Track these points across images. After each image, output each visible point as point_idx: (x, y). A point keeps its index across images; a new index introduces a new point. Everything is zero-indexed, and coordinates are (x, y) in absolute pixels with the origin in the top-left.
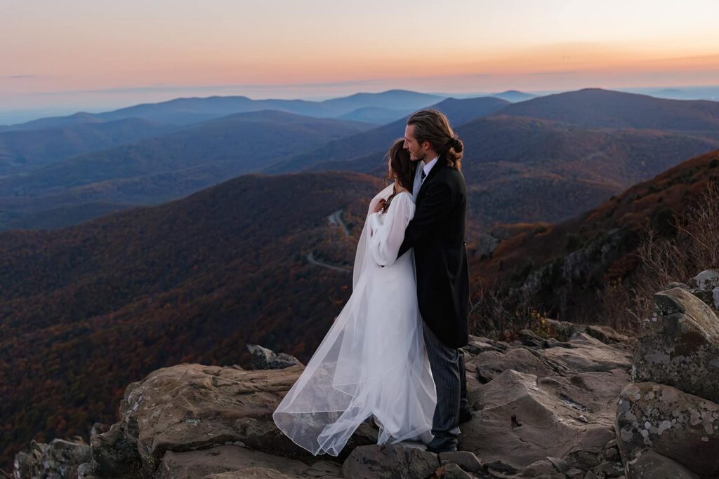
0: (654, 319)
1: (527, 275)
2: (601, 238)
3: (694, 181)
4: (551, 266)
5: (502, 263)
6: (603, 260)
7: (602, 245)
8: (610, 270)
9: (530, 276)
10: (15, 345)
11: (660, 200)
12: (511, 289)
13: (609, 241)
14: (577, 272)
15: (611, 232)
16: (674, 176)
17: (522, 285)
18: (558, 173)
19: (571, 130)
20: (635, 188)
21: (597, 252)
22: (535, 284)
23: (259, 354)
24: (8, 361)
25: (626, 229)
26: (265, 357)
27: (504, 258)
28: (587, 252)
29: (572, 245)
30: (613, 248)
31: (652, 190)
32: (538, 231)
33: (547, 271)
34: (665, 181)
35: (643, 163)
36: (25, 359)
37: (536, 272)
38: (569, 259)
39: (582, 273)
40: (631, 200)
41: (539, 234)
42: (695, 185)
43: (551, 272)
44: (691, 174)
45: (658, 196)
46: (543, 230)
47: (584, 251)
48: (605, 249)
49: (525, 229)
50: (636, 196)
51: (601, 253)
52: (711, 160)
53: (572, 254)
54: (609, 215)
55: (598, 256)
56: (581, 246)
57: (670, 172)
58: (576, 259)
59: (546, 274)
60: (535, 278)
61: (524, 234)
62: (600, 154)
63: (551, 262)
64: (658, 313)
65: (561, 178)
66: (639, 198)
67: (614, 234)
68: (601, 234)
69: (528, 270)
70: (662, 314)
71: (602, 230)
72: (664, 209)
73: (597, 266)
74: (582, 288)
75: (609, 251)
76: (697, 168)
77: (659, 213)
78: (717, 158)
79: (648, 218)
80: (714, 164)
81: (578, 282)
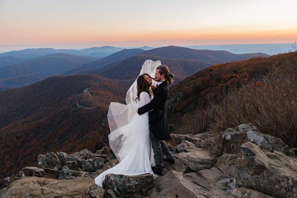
0: (243, 158)
2: (177, 96)
3: (205, 76)
6: (178, 103)
7: (177, 98)
8: (180, 106)
11: (195, 82)
13: (179, 96)
14: (169, 107)
15: (180, 93)
16: (199, 74)
19: (165, 60)
20: (186, 79)
21: (175, 100)
23: (62, 155)
25: (185, 92)
26: (64, 156)
28: (172, 100)
30: (181, 98)
31: (192, 79)
34: (196, 76)
35: (188, 70)
39: (171, 107)
40: (186, 83)
42: (205, 77)
44: (204, 74)
45: (194, 81)
47: (171, 100)
48: (178, 99)
50: (187, 81)
51: (177, 100)
52: (210, 69)
54: (179, 88)
55: (176, 101)
56: (170, 98)
57: (197, 73)
58: (169, 103)
62: (175, 67)
64: (244, 155)
66: (188, 82)
67: (180, 94)
68: (177, 94)
70: (246, 156)
71: (177, 93)
72: (196, 85)
73: (176, 105)
74: (171, 112)
75: (179, 100)
76: (206, 72)
77: (194, 87)
78: (212, 69)
79: (191, 89)
80: (211, 71)
81: (170, 110)
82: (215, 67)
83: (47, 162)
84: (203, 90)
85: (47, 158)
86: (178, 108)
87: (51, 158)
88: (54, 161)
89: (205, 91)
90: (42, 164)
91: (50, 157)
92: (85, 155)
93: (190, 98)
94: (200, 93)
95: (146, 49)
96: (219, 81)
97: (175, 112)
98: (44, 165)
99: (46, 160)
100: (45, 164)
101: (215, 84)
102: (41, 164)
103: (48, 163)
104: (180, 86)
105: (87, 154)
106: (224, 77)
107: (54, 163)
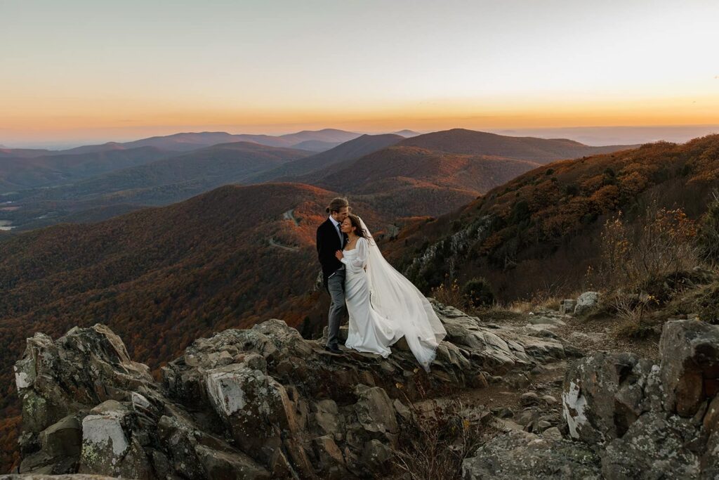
1: (425, 249)
2: (477, 222)
3: (538, 183)
4: (443, 242)
5: (406, 241)
6: (479, 238)
7: (479, 225)
8: (484, 244)
9: (428, 250)
10: (62, 305)
11: (518, 195)
12: (415, 259)
13: (483, 224)
14: (461, 247)
15: (484, 218)
16: (522, 181)
17: (422, 256)
18: (436, 184)
19: (445, 156)
21: (475, 232)
22: (432, 255)
24: (57, 316)
25: (494, 215)
27: (408, 238)
28: (467, 232)
29: (457, 228)
30: (486, 229)
31: (508, 190)
32: (428, 220)
33: (440, 245)
34: (517, 184)
35: (492, 178)
36: (69, 314)
37: (432, 247)
38: (455, 237)
39: (464, 247)
40: (494, 197)
41: (430, 223)
42: (540, 185)
43: (443, 247)
44: (534, 179)
45: (515, 192)
46: (432, 220)
47: (465, 231)
48: (480, 230)
49: (417, 220)
50: (496, 195)
51: (477, 233)
52: (547, 169)
53: (457, 234)
54: (479, 208)
55: (475, 235)
56: (463, 228)
57: (519, 179)
58: (460, 237)
59: (439, 248)
60: (432, 251)
61: (418, 223)
62: (464, 172)
63: (443, 240)
65: (440, 188)
66: (498, 196)
67: (486, 220)
68: (477, 219)
69: (425, 246)
71: (478, 217)
72: (522, 201)
73: (475, 242)
74: (465, 258)
75: (484, 231)
76: (537, 175)
77: (517, 203)
78: (552, 168)
79: (509, 208)
80: (550, 172)
81: (462, 253)
82: (558, 166)
83: (56, 379)
84: (537, 211)
85: (62, 355)
86: (481, 248)
87: (86, 358)
88: (101, 373)
89: (540, 212)
90: (31, 387)
91: (81, 347)
92: (271, 349)
93: (508, 228)
94: (529, 218)
95: (407, 136)
96: (573, 191)
97: (474, 256)
98: (38, 393)
99: (55, 368)
100: (48, 388)
101: (564, 198)
102: (27, 385)
103: (63, 385)
104: (481, 206)
105: (279, 344)
106: (584, 184)
107: (97, 383)
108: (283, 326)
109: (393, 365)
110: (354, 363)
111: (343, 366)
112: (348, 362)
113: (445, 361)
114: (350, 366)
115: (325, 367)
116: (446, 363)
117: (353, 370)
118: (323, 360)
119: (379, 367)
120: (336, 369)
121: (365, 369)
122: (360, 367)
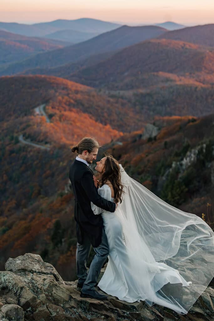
1: (186, 152)
4: (205, 145)
5: (166, 143)
9: (188, 153)
12: (174, 162)
17: (182, 159)
18: (200, 82)
19: (211, 51)
22: (192, 159)
27: (167, 140)
32: (189, 121)
33: (202, 149)
37: (193, 150)
41: (191, 124)
43: (204, 151)
46: (194, 120)
59: (200, 152)
60: (192, 155)
61: (179, 123)
63: (205, 143)
65: (203, 86)
69: (187, 149)
95: (170, 28)
108: (39, 262)
109: (153, 313)
110: (112, 311)
111: (102, 315)
112: (107, 310)
113: (207, 308)
114: (108, 314)
115: (83, 315)
116: (208, 311)
117: (112, 319)
118: (81, 308)
119: (139, 315)
120: (94, 317)
121: (124, 317)
122: (119, 315)
